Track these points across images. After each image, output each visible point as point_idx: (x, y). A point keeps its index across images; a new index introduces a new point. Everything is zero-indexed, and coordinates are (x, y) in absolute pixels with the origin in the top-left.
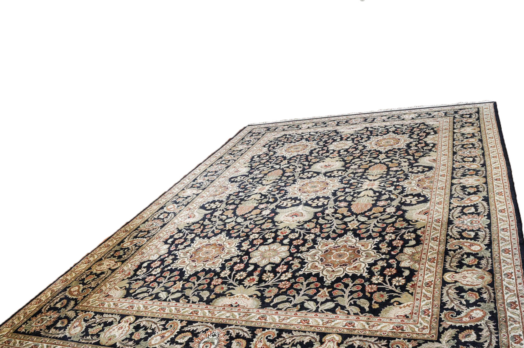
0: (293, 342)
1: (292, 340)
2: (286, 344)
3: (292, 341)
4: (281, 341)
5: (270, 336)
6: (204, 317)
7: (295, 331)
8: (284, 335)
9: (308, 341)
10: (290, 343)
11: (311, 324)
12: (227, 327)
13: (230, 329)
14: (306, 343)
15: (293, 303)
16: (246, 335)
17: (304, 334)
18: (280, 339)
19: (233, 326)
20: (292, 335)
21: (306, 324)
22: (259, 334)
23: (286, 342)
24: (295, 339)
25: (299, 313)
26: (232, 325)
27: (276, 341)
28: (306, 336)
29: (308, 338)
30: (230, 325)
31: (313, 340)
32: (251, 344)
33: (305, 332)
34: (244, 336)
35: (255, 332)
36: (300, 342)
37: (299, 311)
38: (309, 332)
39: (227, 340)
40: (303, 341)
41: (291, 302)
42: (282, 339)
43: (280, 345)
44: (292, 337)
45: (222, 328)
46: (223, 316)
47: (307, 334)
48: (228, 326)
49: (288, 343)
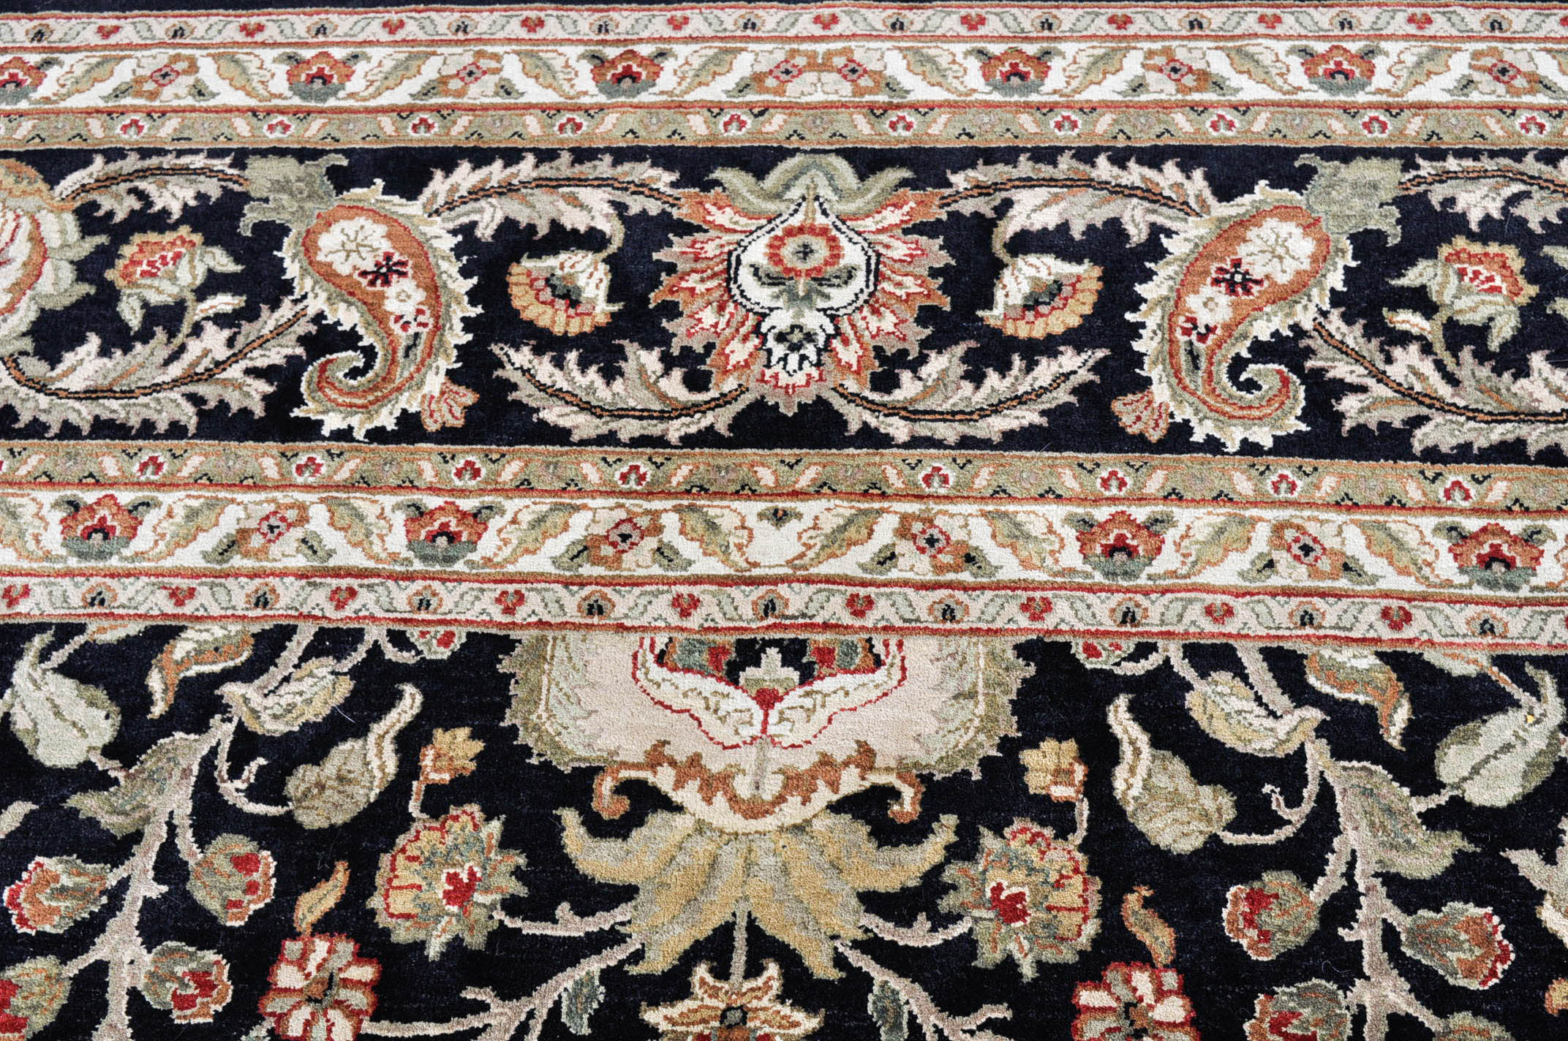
0: (180, 338)
1: (187, 358)
2: (221, 320)
3: (183, 348)
4: (262, 342)
5: (354, 373)
6: (999, 493)
7: (176, 430)
8: (254, 395)
9: (69, 358)
10: (197, 330)
11: (48, 497)
12: (721, 420)
13: (688, 410)
14: (82, 340)
15: (222, 732)
16: (544, 369)
17: (113, 409)
18: (275, 356)
19: (675, 430)
20: (201, 389)
21: (90, 497)
22: (435, 382)
23: (227, 333)
24: (167, 362)
25: (161, 604)
26: (689, 441)
27: (303, 340)
28: (91, 394)
29: (76, 383)
30: (707, 438)
31: (34, 367)
32: (474, 296)
33: (105, 429)
34: (559, 363)
35: (469, 398)
36: (127, 349)
37: (161, 635)
38: (69, 431)
39: (671, 310)
40: (104, 352)
41: (246, 744)
42: (261, 359)
43: (265, 308)
44: (191, 377)
45: (759, 404)
46: (829, 523)
47: (83, 414)
48: (722, 428)
49: (210, 327)
